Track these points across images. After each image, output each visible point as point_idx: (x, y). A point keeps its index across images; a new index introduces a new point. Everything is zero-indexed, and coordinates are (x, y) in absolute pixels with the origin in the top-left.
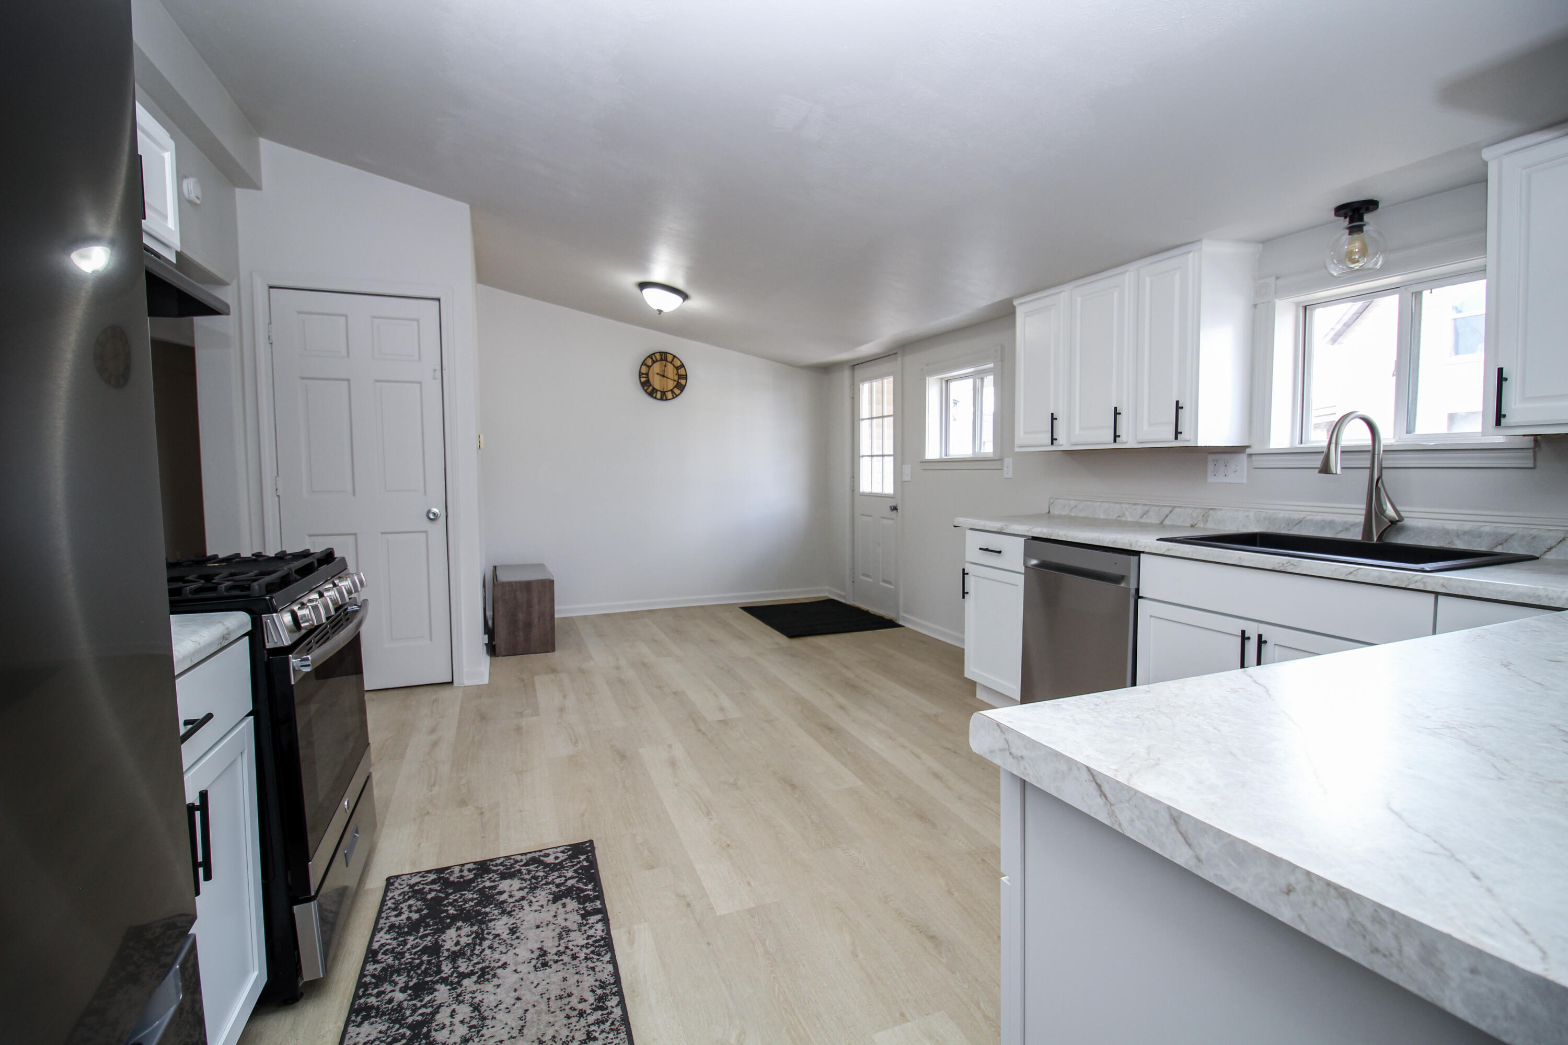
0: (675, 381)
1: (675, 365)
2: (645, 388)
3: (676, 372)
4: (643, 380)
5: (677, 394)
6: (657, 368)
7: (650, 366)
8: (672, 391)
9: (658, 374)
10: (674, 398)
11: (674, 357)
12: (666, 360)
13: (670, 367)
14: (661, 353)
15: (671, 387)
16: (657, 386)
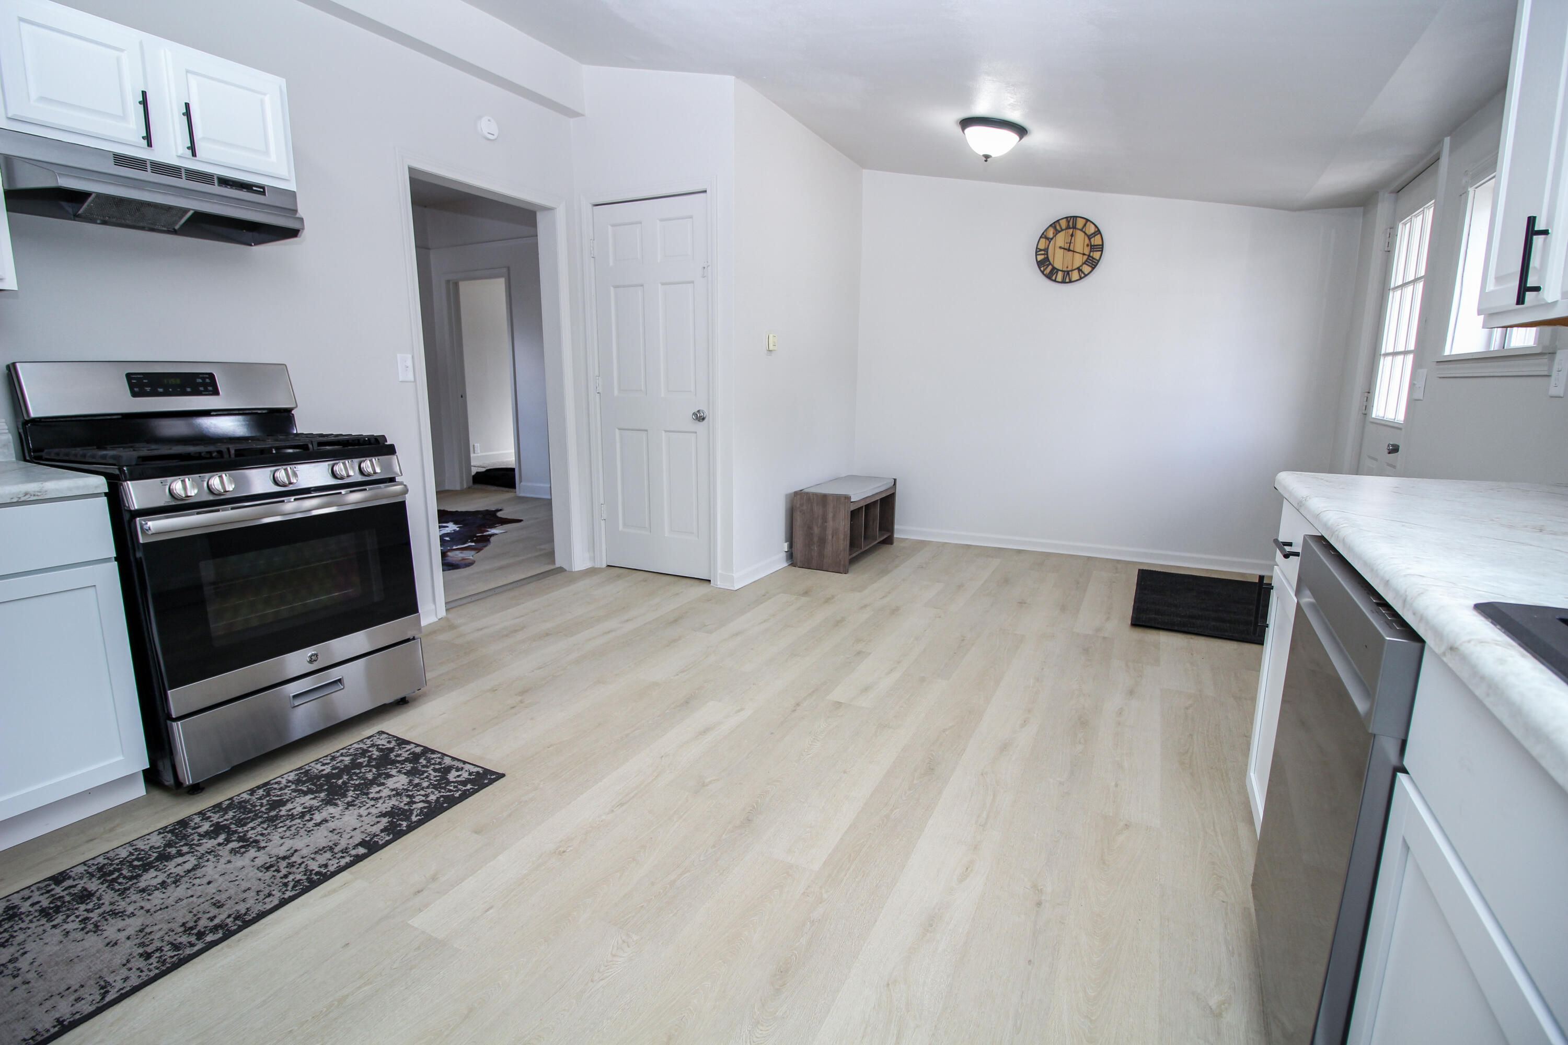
0: (1084, 254)
1: (1087, 232)
2: (1042, 269)
3: (1087, 241)
4: (1040, 258)
5: (1086, 273)
6: (1061, 239)
7: (1052, 239)
8: (1079, 269)
9: (1060, 248)
10: (1081, 278)
11: (1087, 220)
12: (1074, 227)
13: (1080, 236)
14: (1067, 218)
15: (1077, 265)
16: (1058, 264)
